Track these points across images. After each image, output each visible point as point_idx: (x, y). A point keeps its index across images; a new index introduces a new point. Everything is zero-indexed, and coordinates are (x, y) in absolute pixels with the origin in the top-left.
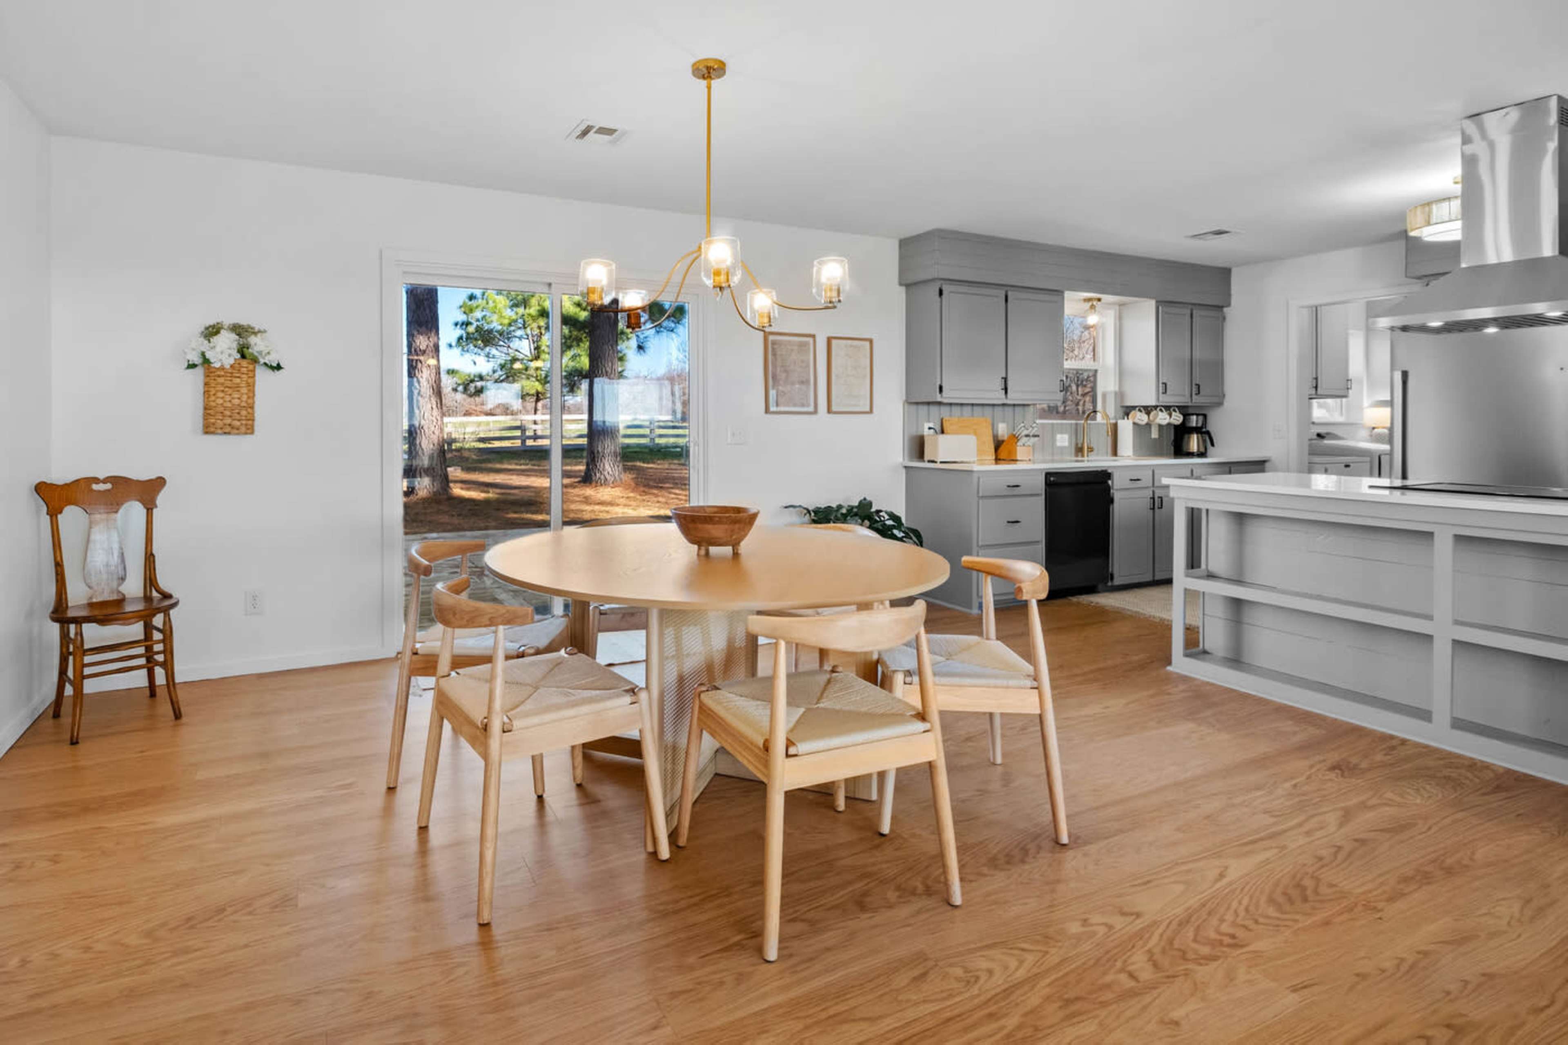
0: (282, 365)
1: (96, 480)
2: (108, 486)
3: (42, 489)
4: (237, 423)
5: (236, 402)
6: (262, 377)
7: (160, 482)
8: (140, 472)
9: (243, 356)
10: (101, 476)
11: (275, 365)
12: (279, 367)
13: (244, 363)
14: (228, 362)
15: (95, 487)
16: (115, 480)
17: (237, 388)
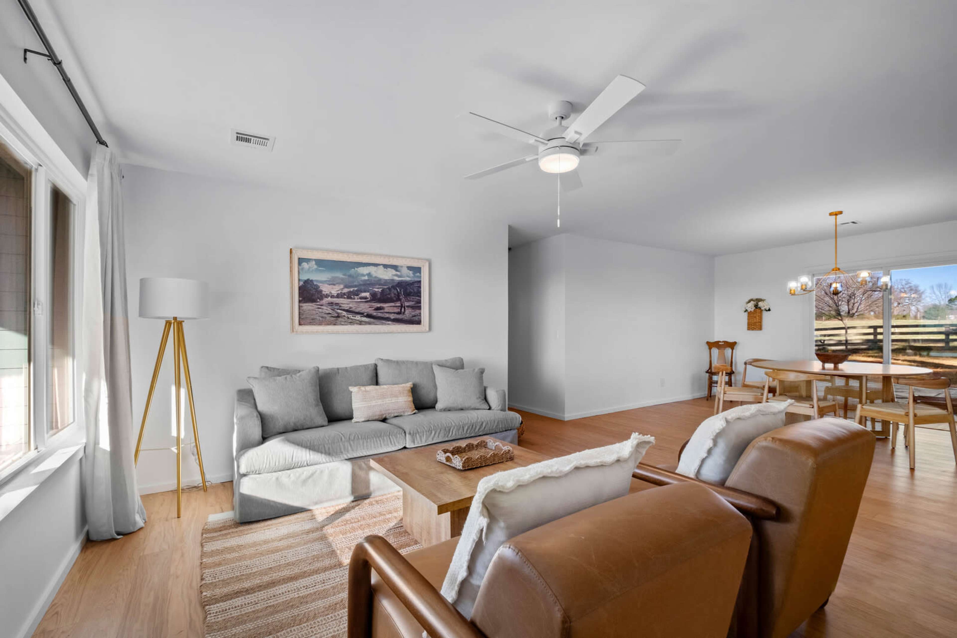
0: (771, 309)
1: (720, 342)
2: (723, 343)
3: (708, 343)
4: (755, 327)
5: (755, 321)
6: (765, 314)
7: (735, 343)
8: (731, 340)
9: (756, 308)
10: (721, 341)
11: (767, 309)
12: (769, 310)
13: (757, 310)
14: (752, 310)
15: (720, 343)
16: (726, 342)
17: (755, 317)
